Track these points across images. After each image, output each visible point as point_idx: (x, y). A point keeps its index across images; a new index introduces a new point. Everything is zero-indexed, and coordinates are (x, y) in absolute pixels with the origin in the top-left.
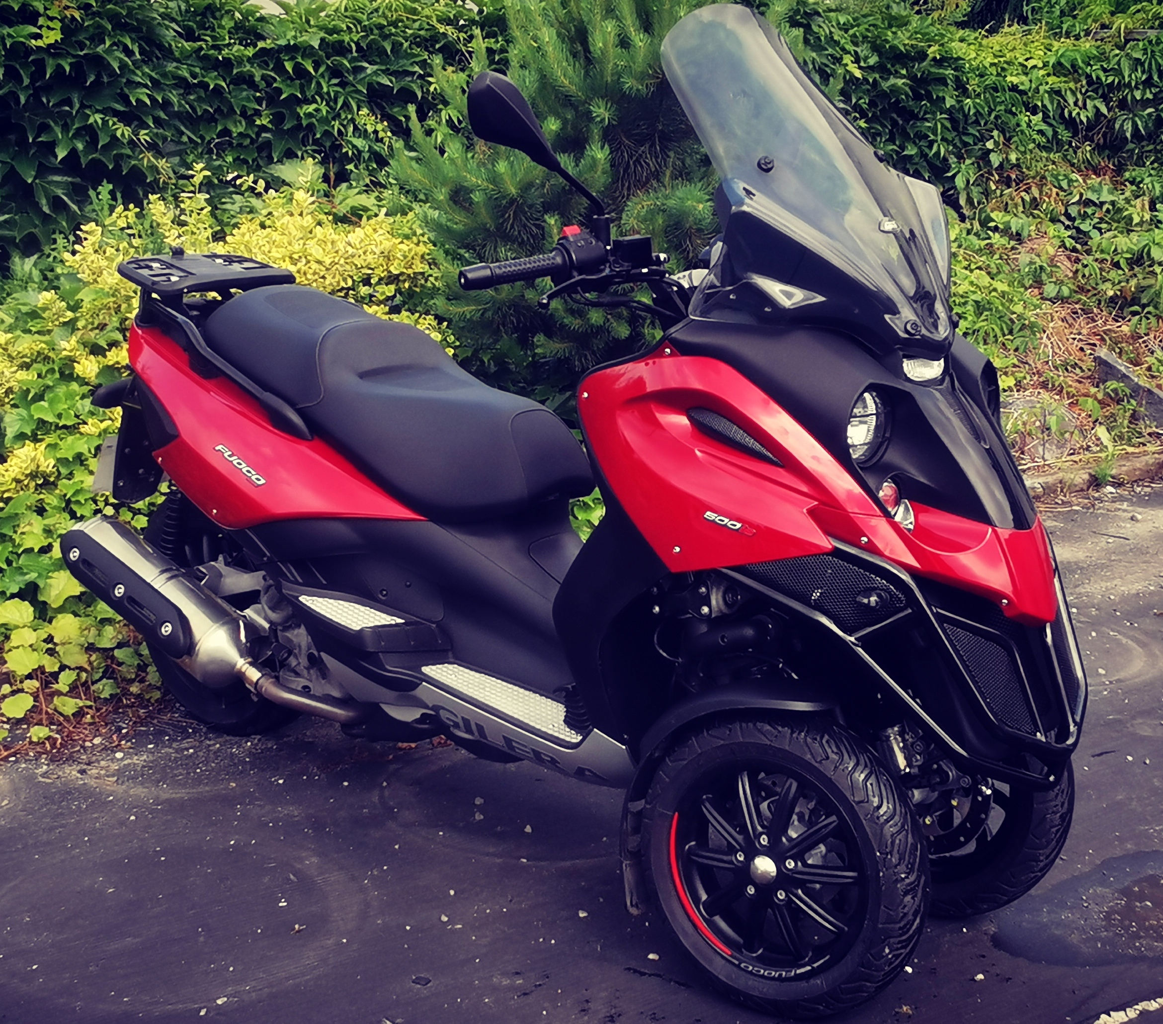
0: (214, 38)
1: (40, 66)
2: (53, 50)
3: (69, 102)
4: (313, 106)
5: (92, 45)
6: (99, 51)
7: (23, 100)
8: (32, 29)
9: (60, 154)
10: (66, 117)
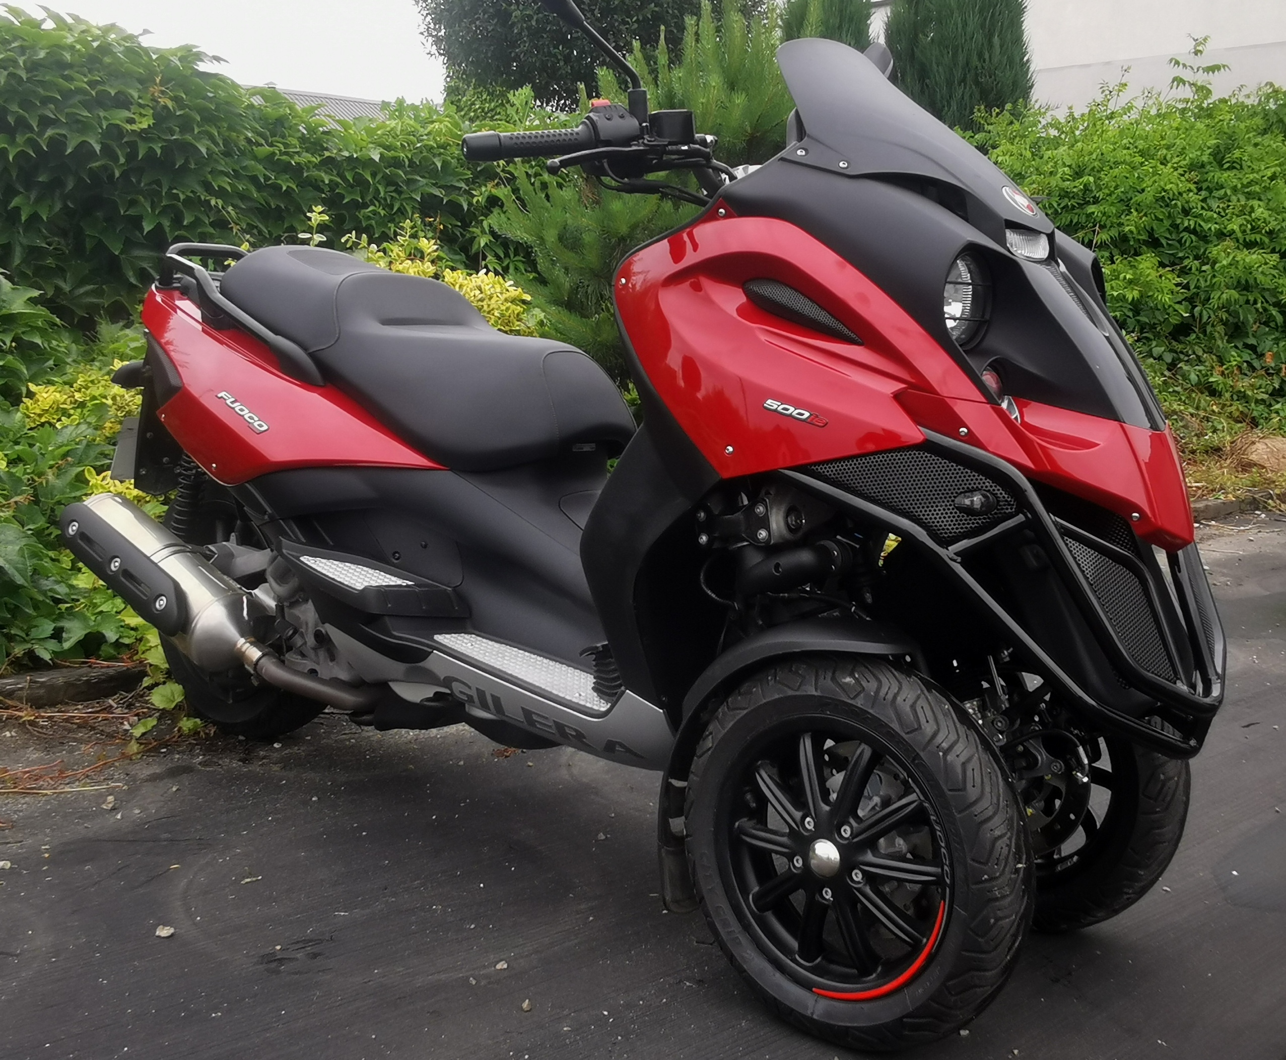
0: (286, 145)
1: (133, 146)
2: (144, 135)
3: (158, 183)
4: (371, 208)
5: (182, 132)
6: (188, 137)
7: (117, 174)
8: (127, 114)
9: (147, 227)
10: (154, 196)
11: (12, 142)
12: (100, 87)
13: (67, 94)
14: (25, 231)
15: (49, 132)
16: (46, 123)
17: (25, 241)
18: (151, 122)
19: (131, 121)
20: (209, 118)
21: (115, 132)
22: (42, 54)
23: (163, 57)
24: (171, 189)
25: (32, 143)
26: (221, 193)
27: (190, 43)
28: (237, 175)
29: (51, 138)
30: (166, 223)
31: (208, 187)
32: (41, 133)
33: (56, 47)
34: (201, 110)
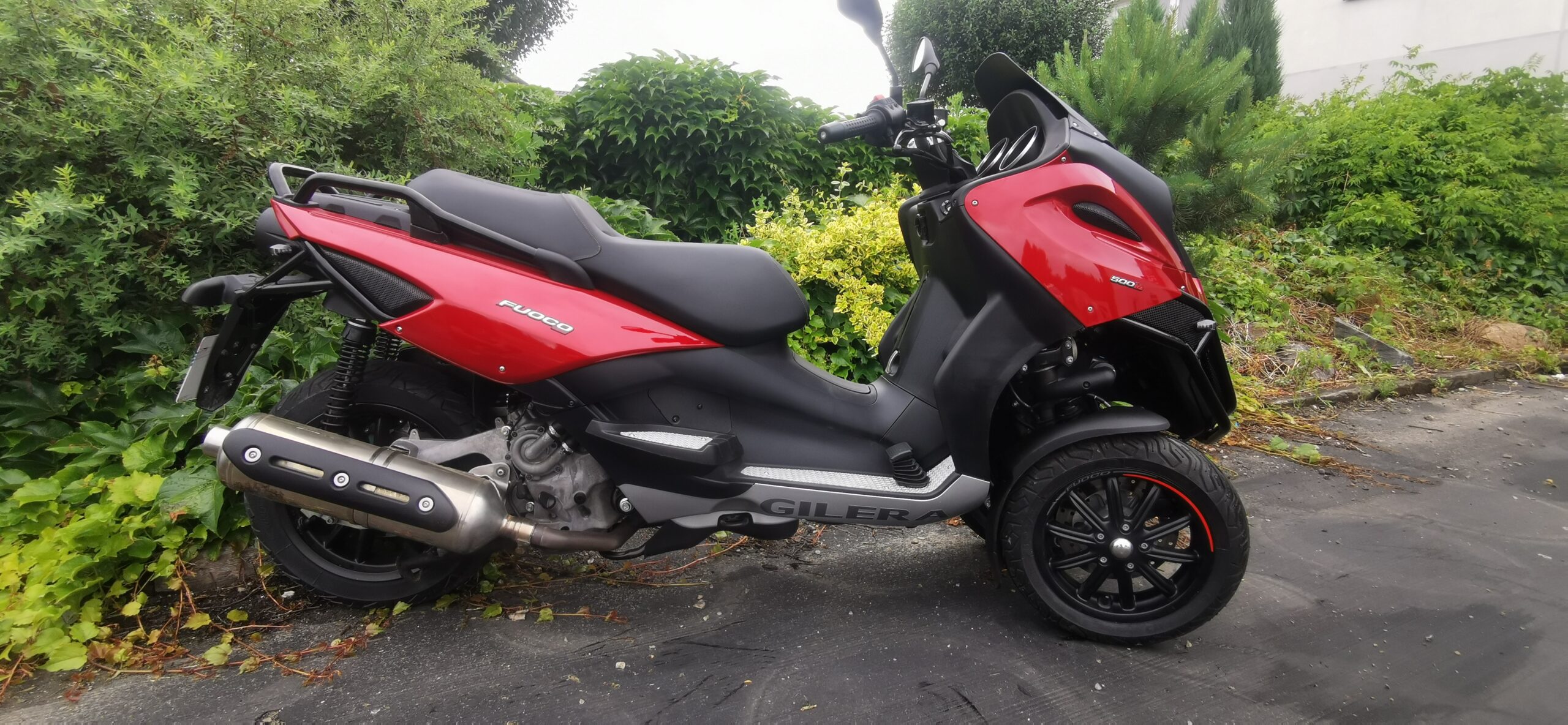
1: (726, 132)
2: (732, 125)
3: (741, 156)
4: (865, 169)
5: (755, 123)
6: (759, 126)
7: (716, 149)
8: (722, 112)
9: (733, 182)
10: (737, 163)
11: (657, 131)
12: (707, 97)
13: (689, 101)
14: (663, 185)
15: (678, 125)
16: (676, 118)
17: (663, 192)
18: (737, 117)
19: (725, 117)
20: (771, 114)
21: (716, 123)
22: (675, 77)
23: (745, 77)
24: (747, 158)
25: (668, 131)
26: (776, 161)
27: (760, 69)
28: (786, 150)
29: (679, 129)
30: (744, 180)
31: (769, 157)
32: (673, 126)
33: (682, 75)
34: (767, 109)
